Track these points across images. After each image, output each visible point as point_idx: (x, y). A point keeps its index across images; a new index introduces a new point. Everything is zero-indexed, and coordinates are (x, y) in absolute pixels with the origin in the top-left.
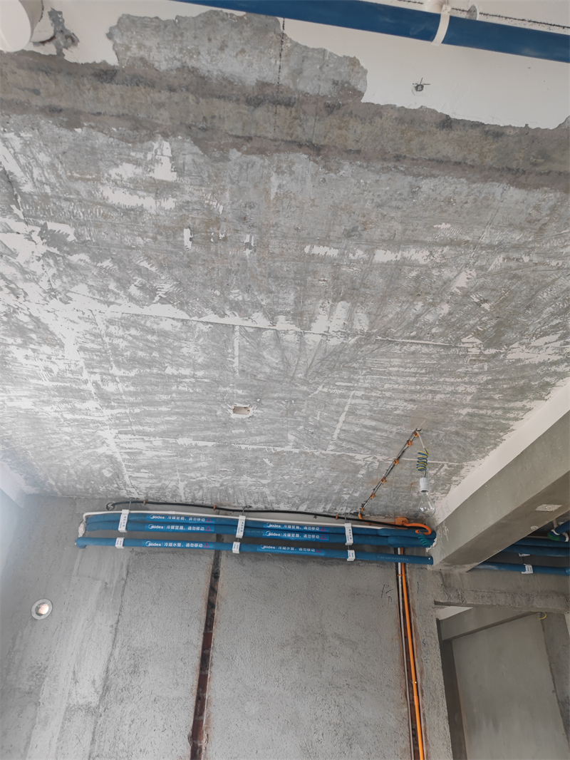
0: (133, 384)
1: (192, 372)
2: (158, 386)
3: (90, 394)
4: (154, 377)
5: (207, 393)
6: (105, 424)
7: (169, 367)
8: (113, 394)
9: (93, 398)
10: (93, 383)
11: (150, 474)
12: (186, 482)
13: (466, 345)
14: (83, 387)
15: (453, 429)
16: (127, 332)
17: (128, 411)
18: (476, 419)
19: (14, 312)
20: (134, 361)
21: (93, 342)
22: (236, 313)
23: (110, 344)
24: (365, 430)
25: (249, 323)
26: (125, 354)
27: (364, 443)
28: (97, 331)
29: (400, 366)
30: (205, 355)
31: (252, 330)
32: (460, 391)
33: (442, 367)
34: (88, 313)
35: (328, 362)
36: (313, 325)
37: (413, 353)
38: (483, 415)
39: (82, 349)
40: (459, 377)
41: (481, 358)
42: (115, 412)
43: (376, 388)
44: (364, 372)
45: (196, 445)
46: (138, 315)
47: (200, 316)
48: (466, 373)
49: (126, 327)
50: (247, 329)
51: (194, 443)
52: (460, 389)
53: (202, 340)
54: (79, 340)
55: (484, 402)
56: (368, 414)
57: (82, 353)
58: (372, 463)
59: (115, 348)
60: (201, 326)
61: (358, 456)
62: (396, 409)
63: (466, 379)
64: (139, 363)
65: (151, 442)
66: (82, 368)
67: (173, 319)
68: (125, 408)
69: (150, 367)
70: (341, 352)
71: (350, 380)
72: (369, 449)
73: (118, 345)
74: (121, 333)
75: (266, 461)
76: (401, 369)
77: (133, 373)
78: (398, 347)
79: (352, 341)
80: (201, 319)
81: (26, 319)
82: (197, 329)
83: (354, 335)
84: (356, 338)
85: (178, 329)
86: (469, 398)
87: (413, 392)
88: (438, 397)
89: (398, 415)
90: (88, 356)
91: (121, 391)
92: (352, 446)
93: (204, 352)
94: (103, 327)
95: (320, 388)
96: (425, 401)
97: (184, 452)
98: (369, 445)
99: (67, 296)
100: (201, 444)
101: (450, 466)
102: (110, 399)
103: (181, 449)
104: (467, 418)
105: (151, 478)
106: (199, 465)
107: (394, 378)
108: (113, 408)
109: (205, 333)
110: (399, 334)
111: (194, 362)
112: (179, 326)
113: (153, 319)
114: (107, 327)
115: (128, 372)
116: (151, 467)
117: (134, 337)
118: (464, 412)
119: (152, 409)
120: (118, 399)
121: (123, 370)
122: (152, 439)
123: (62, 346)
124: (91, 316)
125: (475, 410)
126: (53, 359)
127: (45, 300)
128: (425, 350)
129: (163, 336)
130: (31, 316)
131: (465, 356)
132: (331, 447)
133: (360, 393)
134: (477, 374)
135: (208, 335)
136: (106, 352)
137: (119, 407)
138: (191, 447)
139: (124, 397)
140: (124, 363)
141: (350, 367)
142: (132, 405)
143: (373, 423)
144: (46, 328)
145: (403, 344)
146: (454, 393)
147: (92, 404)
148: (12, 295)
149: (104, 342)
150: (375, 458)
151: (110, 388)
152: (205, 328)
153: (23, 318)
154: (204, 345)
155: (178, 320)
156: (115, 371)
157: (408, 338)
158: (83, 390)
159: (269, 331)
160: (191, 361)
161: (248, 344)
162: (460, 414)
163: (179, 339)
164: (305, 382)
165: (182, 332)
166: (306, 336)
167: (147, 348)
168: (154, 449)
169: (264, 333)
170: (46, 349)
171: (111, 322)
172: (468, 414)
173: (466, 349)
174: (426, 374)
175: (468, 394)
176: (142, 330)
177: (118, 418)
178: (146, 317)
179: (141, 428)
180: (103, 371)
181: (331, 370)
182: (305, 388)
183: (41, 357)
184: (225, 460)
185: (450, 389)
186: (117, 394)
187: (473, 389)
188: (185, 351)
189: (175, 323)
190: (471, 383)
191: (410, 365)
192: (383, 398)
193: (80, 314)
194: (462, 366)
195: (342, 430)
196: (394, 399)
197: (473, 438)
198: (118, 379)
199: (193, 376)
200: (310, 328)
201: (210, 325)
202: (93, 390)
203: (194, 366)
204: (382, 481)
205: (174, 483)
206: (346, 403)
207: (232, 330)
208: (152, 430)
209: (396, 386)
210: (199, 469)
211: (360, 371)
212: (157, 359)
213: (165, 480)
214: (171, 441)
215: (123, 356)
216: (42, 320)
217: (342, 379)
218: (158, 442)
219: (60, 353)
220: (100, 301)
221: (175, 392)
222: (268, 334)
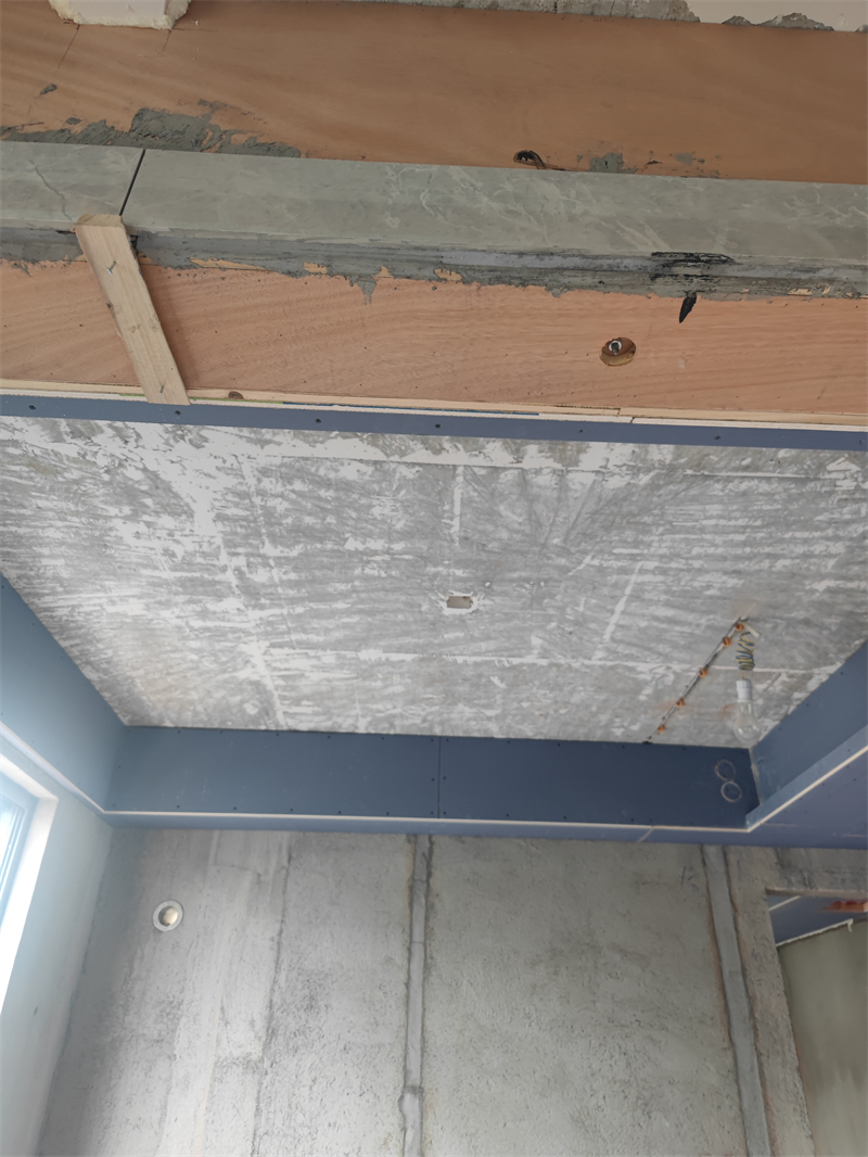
0: (296, 569)
1: (387, 545)
2: (331, 569)
3: (230, 588)
4: (327, 556)
5: (408, 577)
6: (249, 634)
7: (351, 540)
8: (264, 586)
9: (234, 593)
10: (235, 570)
11: (316, 709)
12: (369, 719)
13: (833, 476)
14: (220, 577)
15: (800, 614)
16: (289, 487)
17: (285, 611)
18: (841, 598)
19: (121, 465)
20: (298, 533)
21: (236, 505)
22: (460, 446)
23: (262, 507)
24: (655, 624)
25: (480, 460)
26: (284, 522)
27: (653, 645)
28: (244, 488)
29: (720, 517)
30: (408, 516)
31: (483, 472)
32: (817, 552)
33: (791, 514)
34: (231, 460)
35: (603, 517)
36: (582, 457)
37: (744, 494)
38: (852, 590)
39: (220, 518)
40: (817, 528)
41: (857, 495)
42: (265, 613)
43: (679, 556)
44: (661, 529)
45: (387, 660)
46: (307, 459)
47: (403, 454)
48: (830, 523)
49: (287, 479)
50: (476, 470)
51: (384, 656)
52: (818, 548)
53: (403, 492)
54: (217, 504)
55: (856, 568)
56: (663, 597)
57: (219, 524)
58: (664, 676)
59: (269, 513)
60: (403, 470)
61: (642, 667)
62: (708, 587)
63: (830, 532)
64: (305, 535)
65: (318, 658)
66: (219, 547)
67: (361, 461)
68: (281, 606)
69: (321, 541)
70: (625, 499)
71: (636, 544)
72: (660, 654)
73: (275, 508)
74: (279, 489)
75: (496, 680)
76: (722, 522)
77: (295, 552)
78: (719, 486)
79: (644, 479)
80: (405, 459)
81: (138, 476)
82: (397, 476)
83: (648, 470)
84: (652, 474)
85: (367, 478)
86: (832, 562)
87: (738, 558)
88: (780, 564)
89: (711, 597)
90: (228, 529)
91: (277, 580)
92: (634, 651)
93: (406, 512)
94: (252, 481)
95: (587, 560)
96: (759, 571)
97: (367, 672)
98: (661, 648)
99: (201, 436)
100: (395, 657)
101: (791, 676)
102: (258, 594)
103: (364, 667)
104: (826, 597)
105: (315, 714)
106: (390, 690)
107: (708, 537)
108: (262, 607)
109: (408, 480)
110: (722, 464)
111: (390, 528)
112: (370, 473)
113: (328, 463)
114: (259, 481)
115: (287, 550)
116: (318, 697)
117: (300, 494)
118: (821, 586)
119: (322, 606)
120: (271, 594)
121: (280, 548)
122: (320, 653)
123: (190, 514)
124: (236, 465)
125: (841, 583)
126: (177, 535)
127: (167, 443)
128: (764, 487)
129: (343, 489)
130: (145, 470)
131: (830, 493)
132: (600, 654)
133: (651, 565)
134: (847, 523)
135: (414, 484)
136: (255, 521)
137: (272, 606)
138: (379, 664)
139: (280, 590)
140: (282, 536)
141: (638, 523)
142: (293, 601)
143: (670, 613)
144: (168, 489)
145: (729, 480)
146: (806, 556)
147: (231, 604)
148: (117, 439)
149: (253, 505)
150: (668, 668)
151: (260, 576)
152: (410, 473)
153: (133, 474)
154: (407, 500)
155: (367, 462)
156: (269, 549)
157: (736, 469)
158: (219, 582)
159: (511, 471)
160: (385, 527)
161: (476, 494)
162: (813, 591)
163: (368, 493)
164: (564, 551)
165: (374, 482)
166: (570, 476)
167: (318, 510)
168: (324, 668)
169: (502, 476)
170: (167, 521)
171: (265, 472)
172: (829, 590)
173: (833, 483)
174: (763, 527)
175: (831, 556)
176: (312, 482)
177: (270, 623)
178: (319, 460)
179: (303, 637)
180: (250, 550)
181: (607, 529)
182: (562, 561)
183: (158, 533)
184: (431, 681)
185: (800, 550)
186: (270, 586)
187: (838, 548)
188: (376, 511)
189: (363, 467)
190: (837, 538)
191: (737, 514)
192: (689, 570)
193: (219, 463)
194: (825, 510)
195: (619, 626)
196: (707, 572)
197: (834, 628)
198: (272, 562)
199: (388, 552)
200: (576, 463)
201: (417, 468)
202: (234, 582)
203: (390, 535)
204: (678, 704)
205: (350, 721)
206: (627, 582)
207: (451, 473)
208: (321, 639)
209: (711, 550)
210: (391, 697)
211: (654, 529)
212: (333, 527)
213: (339, 716)
214: (350, 654)
215: (281, 524)
216: (162, 476)
217: (624, 543)
218: (329, 657)
219: (188, 526)
220: (249, 440)
221: (358, 578)
222: (508, 477)
